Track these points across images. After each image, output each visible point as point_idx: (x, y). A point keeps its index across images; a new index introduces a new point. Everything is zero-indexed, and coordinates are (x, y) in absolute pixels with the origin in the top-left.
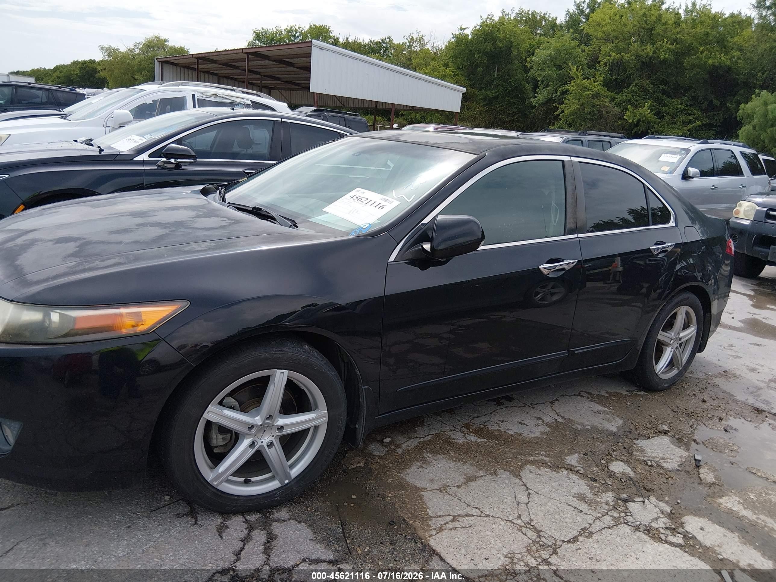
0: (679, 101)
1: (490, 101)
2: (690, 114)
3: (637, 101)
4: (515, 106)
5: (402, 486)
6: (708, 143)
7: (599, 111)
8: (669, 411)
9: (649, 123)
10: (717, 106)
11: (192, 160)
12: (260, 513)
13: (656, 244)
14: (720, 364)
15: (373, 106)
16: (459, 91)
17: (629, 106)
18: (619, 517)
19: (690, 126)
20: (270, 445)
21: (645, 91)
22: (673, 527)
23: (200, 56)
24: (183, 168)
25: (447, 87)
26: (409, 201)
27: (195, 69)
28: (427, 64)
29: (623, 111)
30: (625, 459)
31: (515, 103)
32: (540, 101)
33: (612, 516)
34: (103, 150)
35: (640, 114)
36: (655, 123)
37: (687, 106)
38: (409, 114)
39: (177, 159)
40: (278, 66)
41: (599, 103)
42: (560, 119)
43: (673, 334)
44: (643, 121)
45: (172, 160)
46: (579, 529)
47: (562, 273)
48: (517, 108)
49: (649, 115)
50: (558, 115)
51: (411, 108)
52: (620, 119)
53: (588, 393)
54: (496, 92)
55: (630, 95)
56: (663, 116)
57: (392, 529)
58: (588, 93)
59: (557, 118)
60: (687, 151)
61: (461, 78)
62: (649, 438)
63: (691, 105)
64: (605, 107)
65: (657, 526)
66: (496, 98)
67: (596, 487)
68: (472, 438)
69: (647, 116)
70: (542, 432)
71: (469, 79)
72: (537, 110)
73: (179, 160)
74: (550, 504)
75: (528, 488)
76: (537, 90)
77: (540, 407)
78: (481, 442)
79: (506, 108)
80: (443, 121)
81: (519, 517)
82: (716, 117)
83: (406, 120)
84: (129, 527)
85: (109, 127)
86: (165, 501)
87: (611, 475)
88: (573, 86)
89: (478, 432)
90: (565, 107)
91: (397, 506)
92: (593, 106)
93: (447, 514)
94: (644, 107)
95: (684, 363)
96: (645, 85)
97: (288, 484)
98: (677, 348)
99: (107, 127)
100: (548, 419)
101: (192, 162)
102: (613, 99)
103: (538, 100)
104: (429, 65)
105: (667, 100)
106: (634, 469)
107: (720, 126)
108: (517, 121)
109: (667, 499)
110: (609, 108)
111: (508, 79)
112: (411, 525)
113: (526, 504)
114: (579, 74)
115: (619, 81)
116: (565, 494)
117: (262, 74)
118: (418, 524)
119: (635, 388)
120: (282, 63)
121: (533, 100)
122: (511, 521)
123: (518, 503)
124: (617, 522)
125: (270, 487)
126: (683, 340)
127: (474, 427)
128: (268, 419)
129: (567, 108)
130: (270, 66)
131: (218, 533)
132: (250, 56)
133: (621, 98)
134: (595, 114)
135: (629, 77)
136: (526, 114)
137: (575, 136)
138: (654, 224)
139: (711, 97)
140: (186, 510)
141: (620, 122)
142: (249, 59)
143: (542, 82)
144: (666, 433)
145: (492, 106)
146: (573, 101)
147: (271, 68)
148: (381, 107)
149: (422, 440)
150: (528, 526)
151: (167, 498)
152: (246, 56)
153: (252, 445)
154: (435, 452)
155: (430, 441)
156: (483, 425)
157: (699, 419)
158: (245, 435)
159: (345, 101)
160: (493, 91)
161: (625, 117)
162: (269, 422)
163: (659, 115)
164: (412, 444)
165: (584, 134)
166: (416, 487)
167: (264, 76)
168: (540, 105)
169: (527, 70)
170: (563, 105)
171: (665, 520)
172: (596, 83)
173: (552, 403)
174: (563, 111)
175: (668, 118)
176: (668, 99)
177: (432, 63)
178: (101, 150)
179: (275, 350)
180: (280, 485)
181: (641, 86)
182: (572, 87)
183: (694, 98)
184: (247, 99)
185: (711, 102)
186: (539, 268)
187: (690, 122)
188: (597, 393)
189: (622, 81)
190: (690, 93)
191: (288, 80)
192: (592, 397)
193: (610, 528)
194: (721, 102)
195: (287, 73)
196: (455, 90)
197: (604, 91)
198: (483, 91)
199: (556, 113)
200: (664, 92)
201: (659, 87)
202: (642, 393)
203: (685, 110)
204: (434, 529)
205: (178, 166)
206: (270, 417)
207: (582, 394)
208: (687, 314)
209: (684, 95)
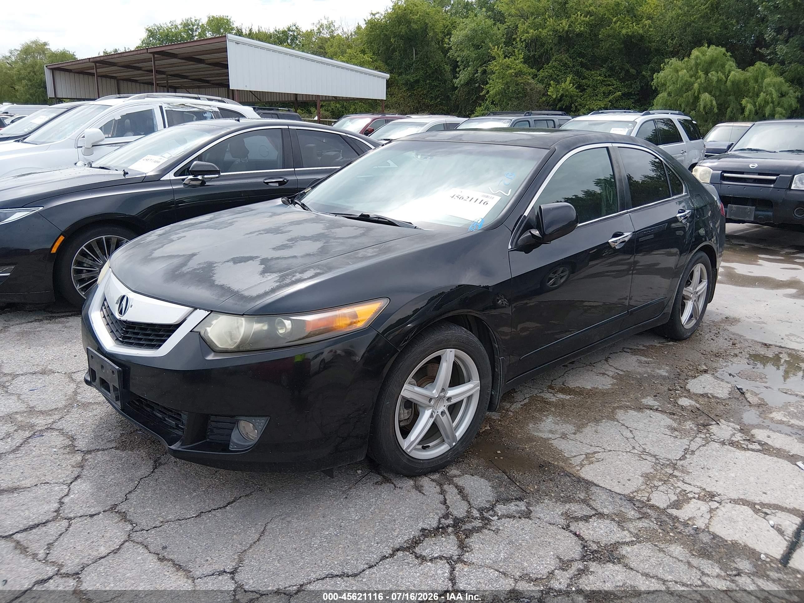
0: (598, 72)
1: (411, 86)
2: (609, 85)
3: (558, 76)
4: (438, 89)
5: (531, 439)
6: (649, 114)
7: (523, 89)
8: (701, 355)
9: (571, 97)
10: (633, 75)
11: (217, 176)
12: (439, 473)
13: (679, 213)
14: (720, 312)
15: (292, 99)
16: (383, 78)
17: (552, 82)
18: (706, 437)
19: (611, 97)
20: (443, 413)
21: (564, 66)
22: (748, 438)
23: (98, 59)
24: (207, 184)
25: (366, 74)
26: (508, 195)
27: (92, 74)
28: (343, 53)
29: (546, 87)
30: (686, 395)
31: (436, 86)
32: (462, 82)
33: (701, 437)
34: (127, 173)
35: (563, 88)
36: (577, 96)
37: (606, 77)
38: (329, 105)
39: (204, 175)
40: (187, 64)
41: (522, 81)
42: (486, 100)
43: (692, 289)
44: (566, 96)
45: (200, 177)
46: (683, 450)
47: (623, 244)
48: (439, 91)
49: (571, 89)
50: (484, 96)
51: (334, 99)
52: (544, 95)
53: (631, 349)
54: (417, 76)
55: (551, 71)
56: (585, 89)
57: (545, 471)
58: (510, 71)
59: (483, 99)
60: (634, 123)
61: (379, 63)
62: (695, 377)
63: (609, 76)
64: (529, 84)
65: (737, 440)
66: (417, 81)
67: (677, 419)
68: (561, 396)
69: (570, 91)
70: (612, 384)
71: (388, 64)
72: (459, 91)
73: (206, 176)
74: (650, 436)
75: (627, 427)
76: (458, 70)
77: (599, 365)
78: (570, 398)
79: (428, 91)
80: (367, 110)
81: (634, 448)
82: (634, 86)
83: (328, 111)
84: (346, 498)
85: (81, 147)
86: (358, 475)
87: (683, 408)
88: (496, 66)
89: (564, 390)
90: (490, 87)
91: (537, 453)
92: (517, 85)
93: (579, 454)
94: (565, 82)
95: (700, 313)
96: (564, 59)
97: (455, 445)
98: (695, 301)
99: (78, 147)
100: (611, 374)
101: (217, 177)
102: (535, 76)
103: (460, 80)
104: (346, 53)
105: (586, 73)
106: (697, 401)
107: (638, 94)
108: (441, 104)
109: (732, 420)
110: (532, 86)
111: (426, 62)
112: (557, 465)
113: (633, 438)
114: (501, 53)
115: (537, 57)
116: (657, 427)
117: (167, 73)
118: (561, 464)
119: (664, 340)
120: (192, 61)
121: (454, 81)
122: (629, 452)
123: (627, 439)
124: (707, 441)
125: (443, 450)
126: (699, 294)
127: (558, 387)
128: (441, 392)
129: (492, 88)
130: (177, 65)
131: (417, 492)
132: (156, 56)
133: (543, 74)
134: (520, 92)
135: (546, 52)
136: (448, 96)
137: (522, 117)
138: (674, 195)
139: (628, 66)
140: (380, 478)
141: (544, 99)
142: (156, 59)
143: (463, 62)
144: (706, 371)
145: (414, 90)
146: (497, 80)
147: (178, 66)
148: (301, 99)
149: (523, 403)
150: (645, 453)
151: (359, 472)
152: (151, 56)
153: (431, 416)
154: (541, 411)
155: (529, 403)
156: (563, 384)
157: (725, 357)
158: (426, 407)
159: (261, 95)
160: (414, 75)
161: (549, 93)
162: (442, 394)
163: (581, 88)
164: (517, 406)
165: (530, 114)
166: (542, 438)
167: (171, 75)
168: (462, 85)
169: (445, 52)
170: (488, 86)
171: (740, 434)
172: (517, 61)
173: (606, 360)
174: (488, 92)
175: (589, 90)
176: (588, 72)
177: (349, 51)
178: (125, 173)
179: (447, 332)
180: (449, 448)
181: (561, 61)
182: (493, 66)
183: (611, 69)
184: (214, 107)
185: (628, 71)
186: (608, 242)
187: (610, 93)
188: (636, 347)
189: (540, 57)
190: (607, 64)
191: (197, 77)
192: (634, 352)
193: (703, 446)
194: (637, 70)
195: (195, 70)
196: (379, 77)
197: (525, 68)
198: (404, 76)
199: (481, 94)
200: (582, 65)
201: (577, 60)
202: (671, 343)
203: (605, 81)
204: (577, 465)
205: (203, 182)
206: (443, 390)
207: (625, 350)
208: (701, 271)
209: (602, 66)
